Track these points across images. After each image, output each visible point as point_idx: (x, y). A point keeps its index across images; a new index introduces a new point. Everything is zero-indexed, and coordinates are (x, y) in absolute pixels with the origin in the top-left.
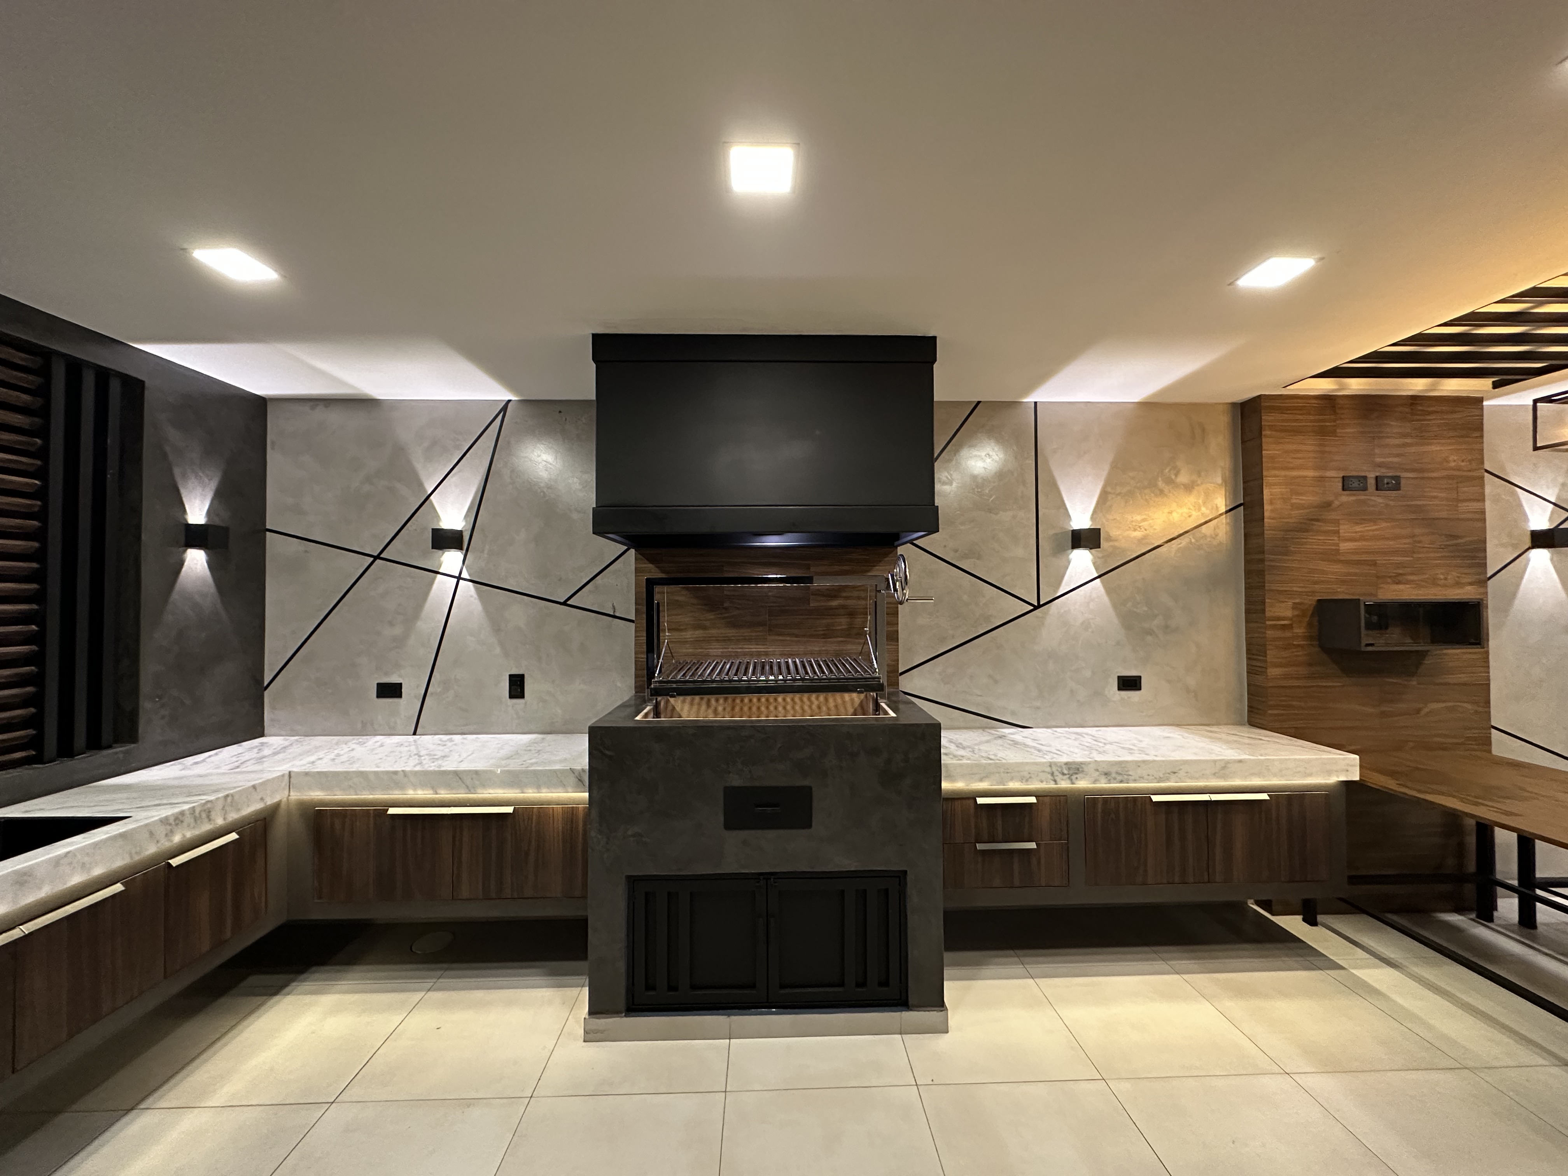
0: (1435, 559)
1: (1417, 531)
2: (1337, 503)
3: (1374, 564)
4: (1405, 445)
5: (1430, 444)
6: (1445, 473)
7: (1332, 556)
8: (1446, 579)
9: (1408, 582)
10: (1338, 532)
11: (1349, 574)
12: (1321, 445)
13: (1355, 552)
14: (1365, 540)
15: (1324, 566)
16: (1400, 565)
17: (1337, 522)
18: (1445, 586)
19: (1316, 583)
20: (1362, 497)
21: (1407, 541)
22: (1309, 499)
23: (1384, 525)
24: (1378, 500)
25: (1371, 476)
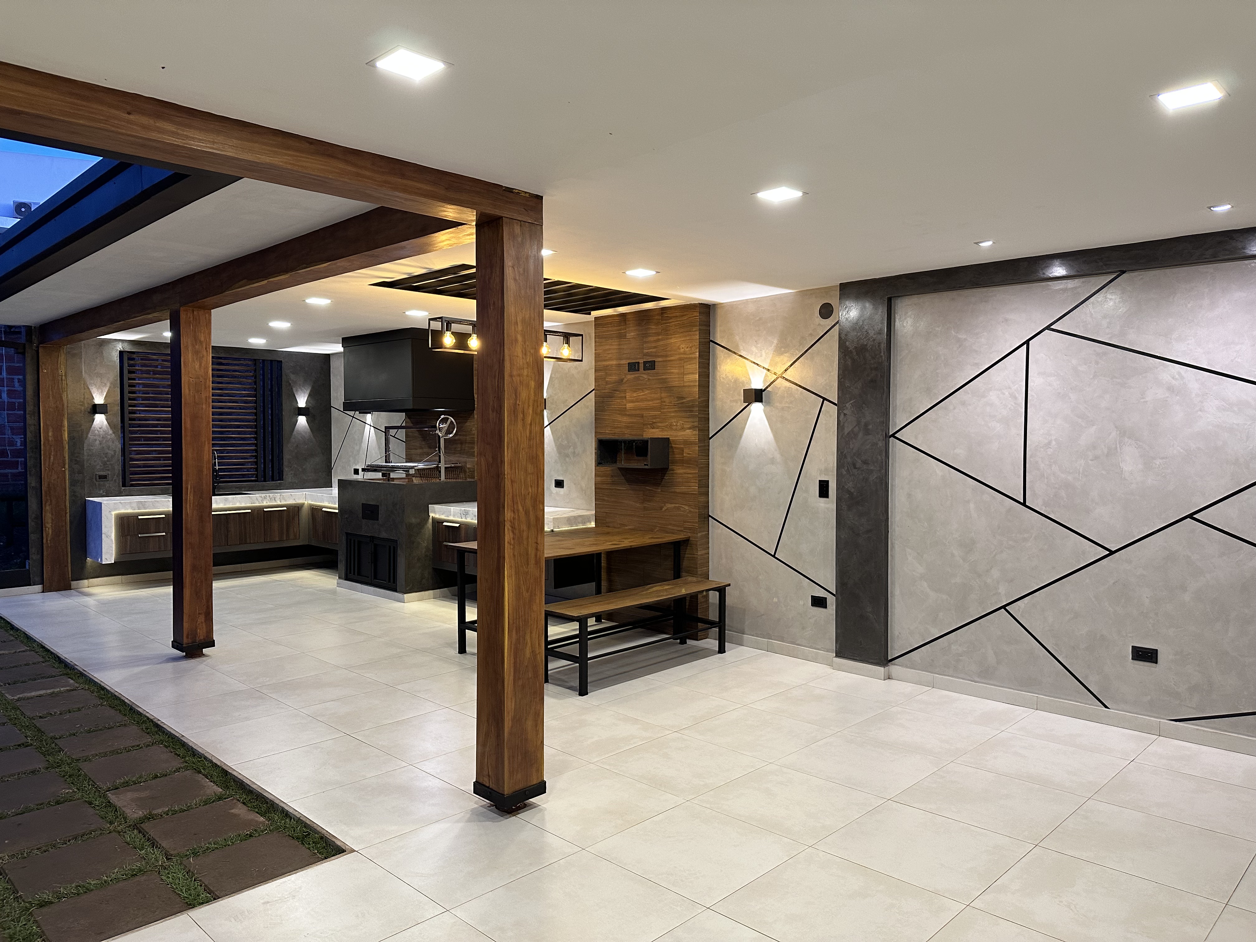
0: (670, 412)
1: (663, 395)
2: (626, 380)
3: (642, 416)
4: (658, 340)
5: (671, 338)
6: (678, 357)
7: (623, 411)
8: (677, 425)
9: (658, 427)
10: (626, 397)
11: (632, 423)
12: (619, 345)
13: (634, 409)
14: (638, 402)
15: (620, 418)
16: (655, 417)
17: (625, 391)
18: (676, 430)
19: (615, 428)
20: (637, 375)
21: (658, 401)
22: (614, 378)
23: (647, 392)
24: (644, 375)
25: (641, 361)
